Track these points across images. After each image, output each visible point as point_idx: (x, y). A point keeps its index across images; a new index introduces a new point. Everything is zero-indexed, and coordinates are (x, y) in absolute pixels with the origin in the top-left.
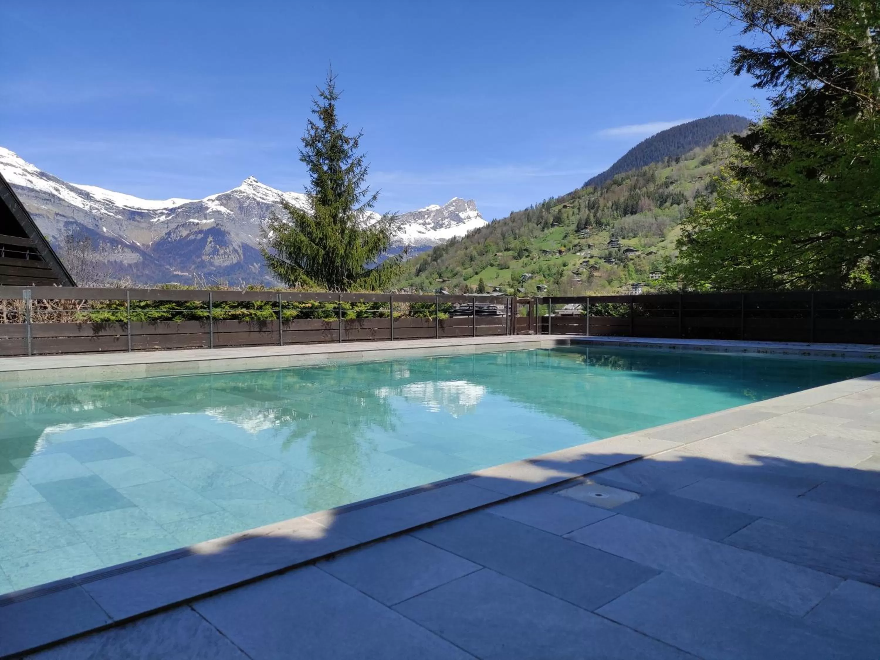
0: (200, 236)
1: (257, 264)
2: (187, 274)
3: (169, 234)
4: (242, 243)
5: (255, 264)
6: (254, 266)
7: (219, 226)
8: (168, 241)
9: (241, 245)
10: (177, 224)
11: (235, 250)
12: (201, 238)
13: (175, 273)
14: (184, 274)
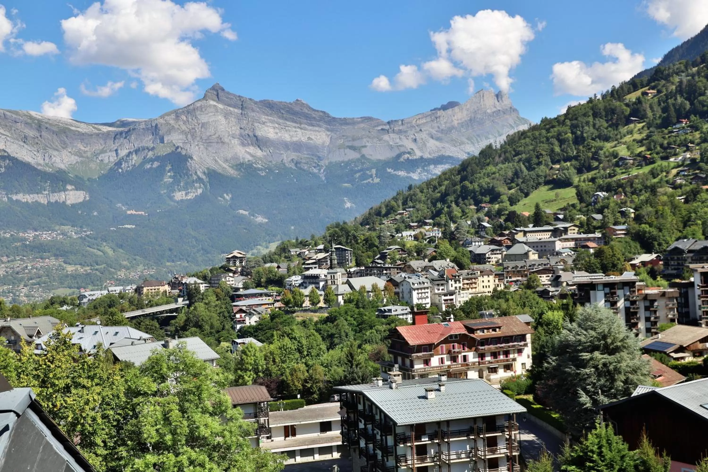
0: (156, 164)
1: (227, 195)
2: (143, 213)
3: (119, 164)
4: (208, 169)
5: (225, 195)
6: (224, 198)
7: (179, 150)
8: (119, 172)
9: (206, 171)
10: (128, 151)
11: (200, 180)
12: (158, 167)
13: (129, 212)
14: (140, 213)
